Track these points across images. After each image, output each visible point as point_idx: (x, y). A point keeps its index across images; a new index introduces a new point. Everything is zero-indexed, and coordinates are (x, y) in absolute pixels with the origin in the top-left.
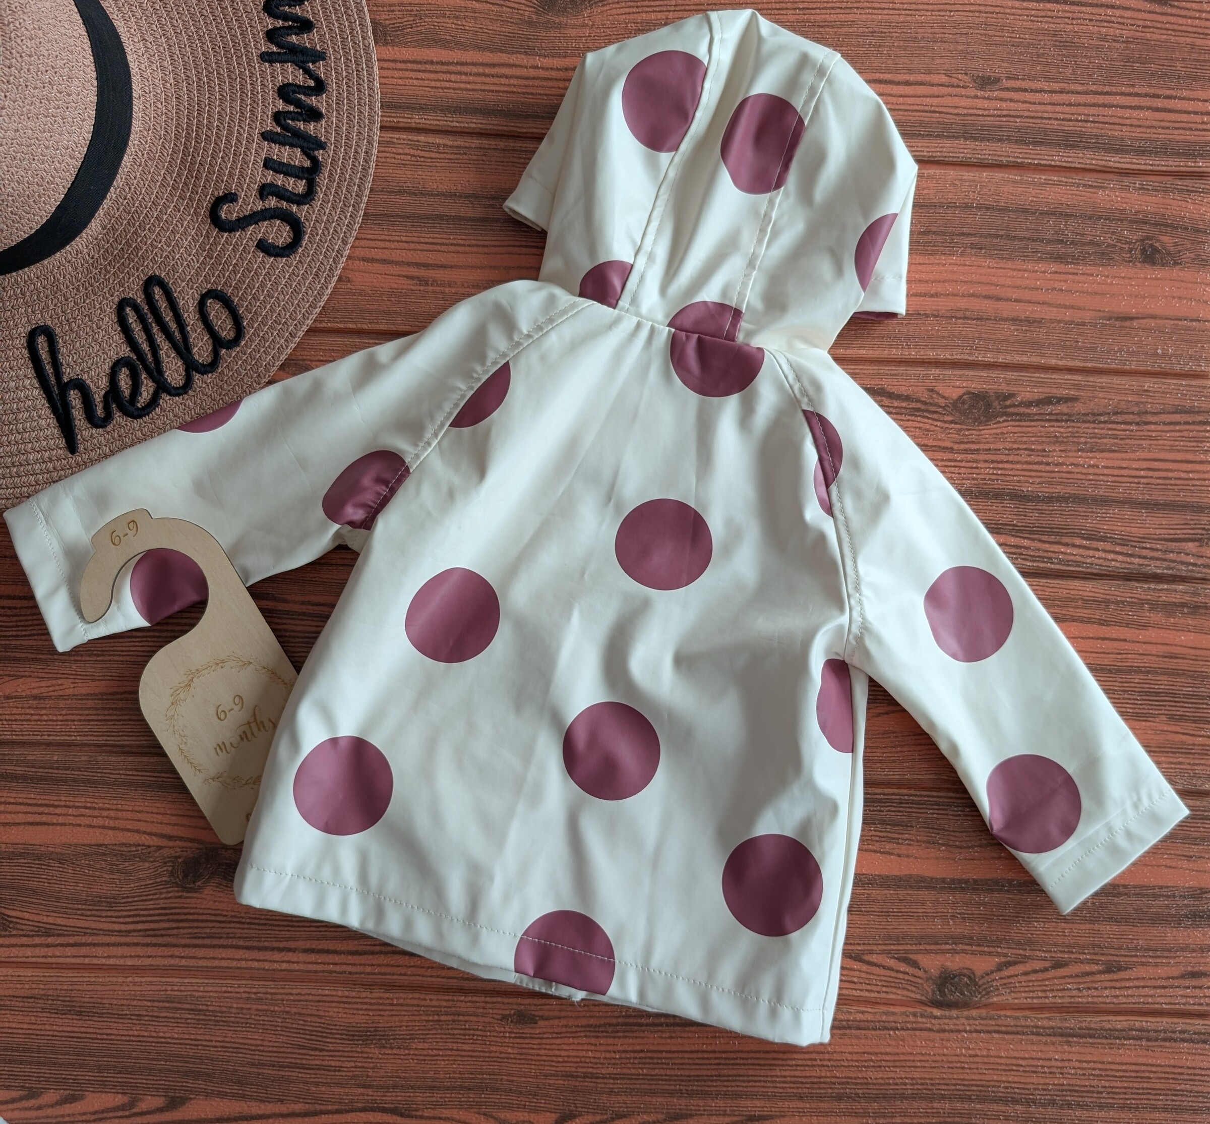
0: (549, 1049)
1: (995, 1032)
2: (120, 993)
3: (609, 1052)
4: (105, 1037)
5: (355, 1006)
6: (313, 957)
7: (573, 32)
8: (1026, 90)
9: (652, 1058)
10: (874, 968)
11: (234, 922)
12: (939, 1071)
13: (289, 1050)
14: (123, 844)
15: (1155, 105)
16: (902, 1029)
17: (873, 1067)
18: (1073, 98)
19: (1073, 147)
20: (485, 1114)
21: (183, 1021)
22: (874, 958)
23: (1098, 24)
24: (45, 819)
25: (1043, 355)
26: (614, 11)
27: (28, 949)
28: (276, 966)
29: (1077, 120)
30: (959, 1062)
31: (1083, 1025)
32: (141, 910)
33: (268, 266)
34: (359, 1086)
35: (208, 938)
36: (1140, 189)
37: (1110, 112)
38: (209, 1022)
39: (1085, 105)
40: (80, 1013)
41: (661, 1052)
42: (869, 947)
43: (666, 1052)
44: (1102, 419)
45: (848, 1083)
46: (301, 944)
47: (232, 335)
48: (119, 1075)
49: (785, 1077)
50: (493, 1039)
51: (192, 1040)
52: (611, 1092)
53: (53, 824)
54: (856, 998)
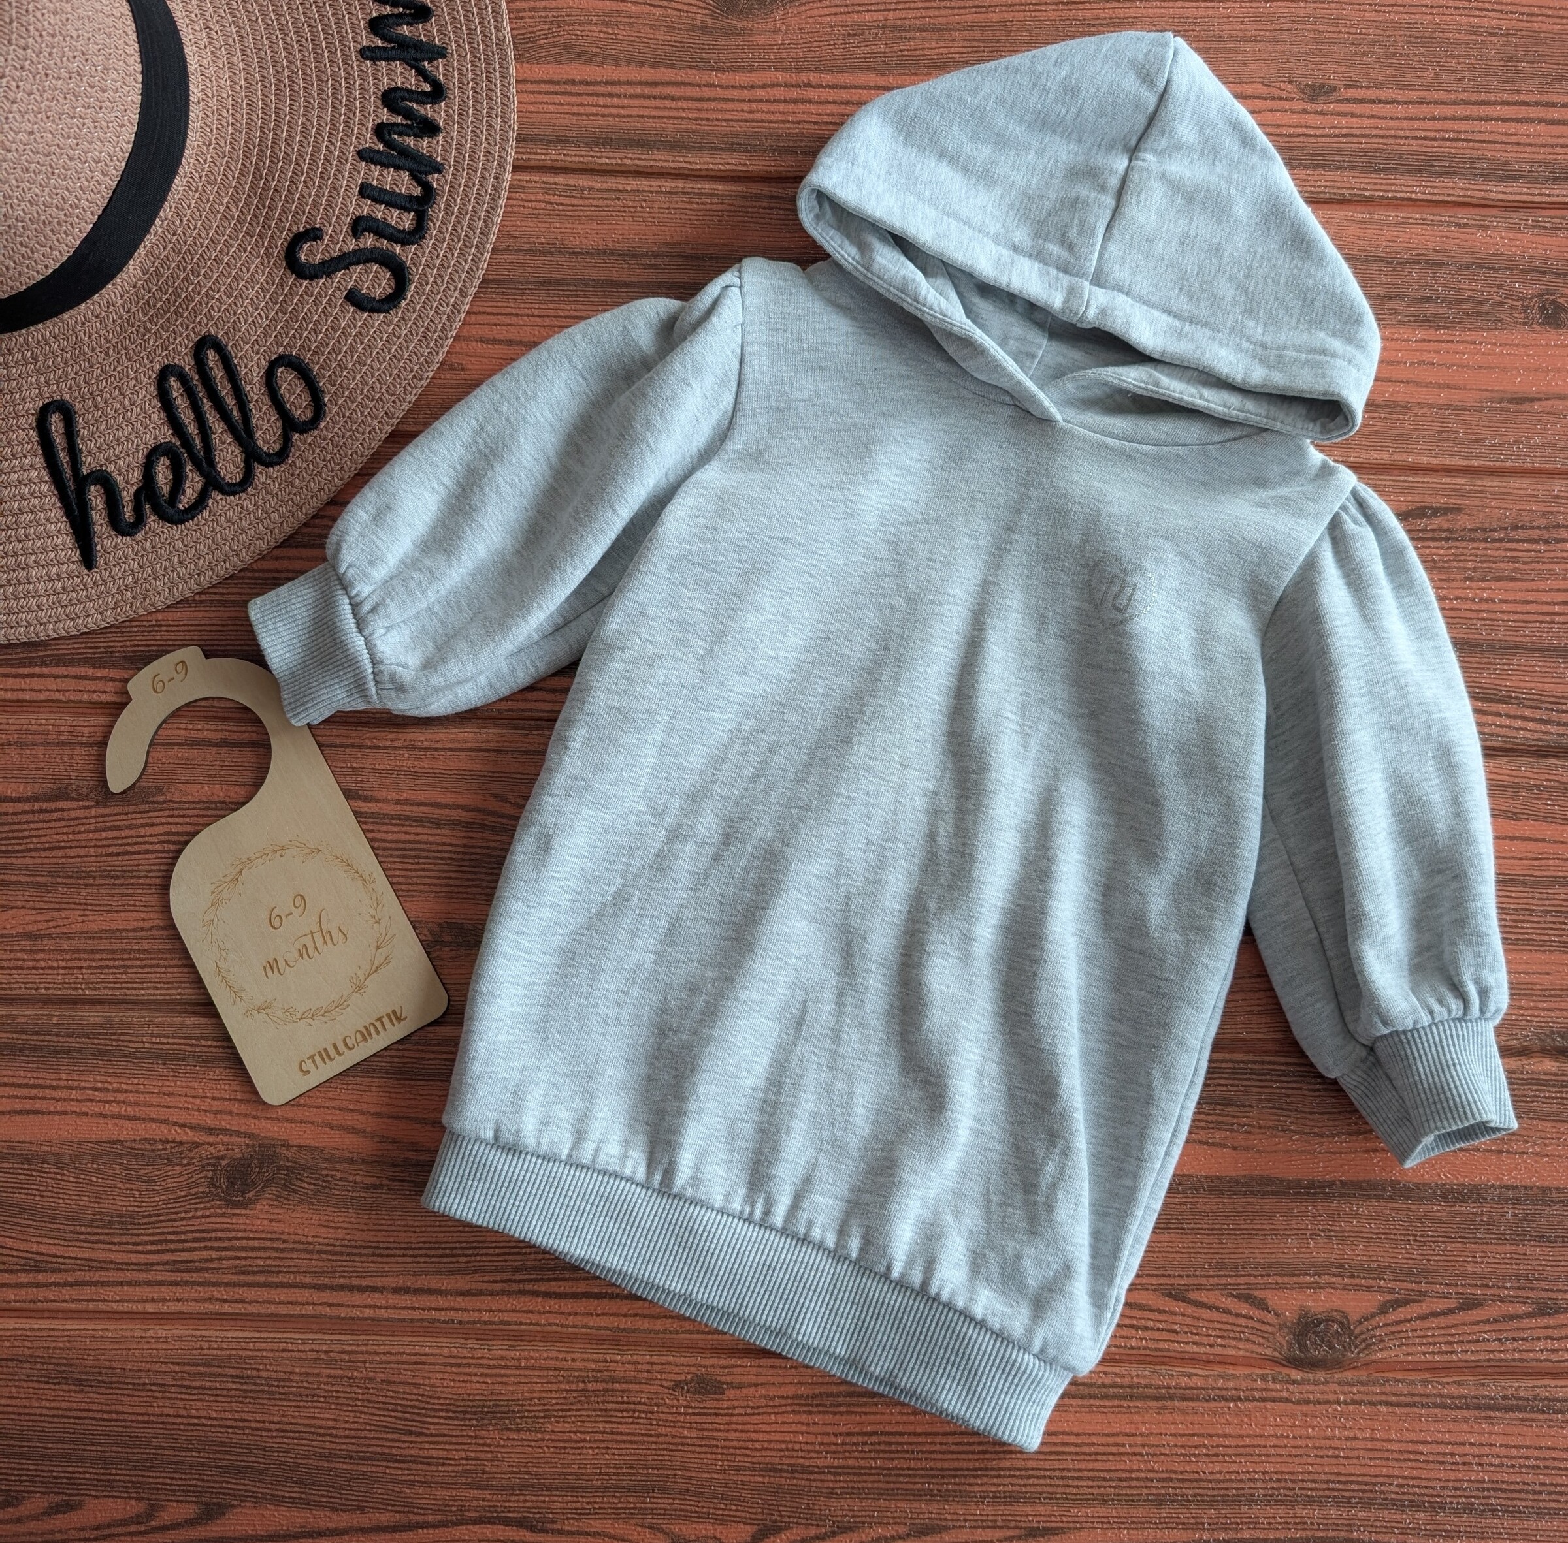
0: (741, 1431)
1: (1381, 1403)
2: (137, 1352)
3: (828, 1434)
4: (114, 1416)
5: (467, 1370)
6: (408, 1300)
7: (761, 40)
8: (1372, 102)
9: (890, 1444)
10: (1203, 1310)
11: (297, 1250)
12: (1305, 1459)
13: (373, 1435)
14: (145, 1140)
15: (1549, 116)
16: (1247, 1399)
17: (1207, 1455)
18: (1437, 111)
19: (1440, 174)
20: (650, 1528)
21: (224, 1393)
22: (1203, 1296)
23: (1467, 12)
24: (38, 1105)
25: (1410, 452)
26: (816, 12)
27: (10, 1291)
28: (356, 1313)
29: (1444, 139)
30: (1331, 1447)
31: (1509, 1393)
32: (169, 1233)
33: (359, 324)
34: (472, 1486)
35: (261, 1272)
36: (1534, 227)
37: (1488, 126)
38: (260, 1395)
39: (1454, 119)
40: (79, 1383)
41: (901, 1434)
42: (1195, 1281)
43: (909, 1434)
44: (1496, 535)
45: (1171, 1479)
46: (391, 1281)
47: (309, 414)
48: (132, 1473)
49: (1080, 1470)
50: (662, 1416)
51: (235, 1420)
52: (831, 1494)
53: (49, 1113)
54: (1178, 1355)
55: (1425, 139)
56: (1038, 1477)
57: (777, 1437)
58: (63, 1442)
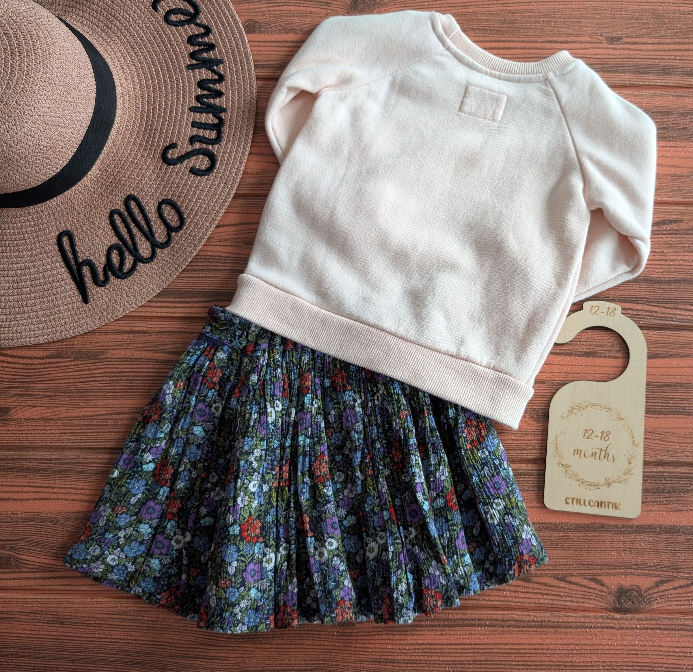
0: (363, 643)
1: (657, 629)
2: (88, 609)
3: (402, 644)
4: (78, 639)
8: (637, 43)
9: (430, 649)
10: (573, 585)
12: (622, 656)
13: (194, 646)
16: (595, 627)
17: (577, 654)
18: (666, 47)
19: (668, 74)
21: (128, 627)
22: (573, 579)
24: (46, 496)
27: (32, 581)
29: (669, 59)
30: (634, 650)
33: (197, 182)
38: (143, 628)
39: (674, 50)
40: (62, 623)
41: (436, 644)
42: (570, 572)
43: (439, 644)
45: (560, 665)
49: (518, 661)
50: (326, 636)
53: (51, 499)
54: (563, 607)
55: (661, 59)
56: (499, 665)
57: (379, 646)
58: (54, 651)
